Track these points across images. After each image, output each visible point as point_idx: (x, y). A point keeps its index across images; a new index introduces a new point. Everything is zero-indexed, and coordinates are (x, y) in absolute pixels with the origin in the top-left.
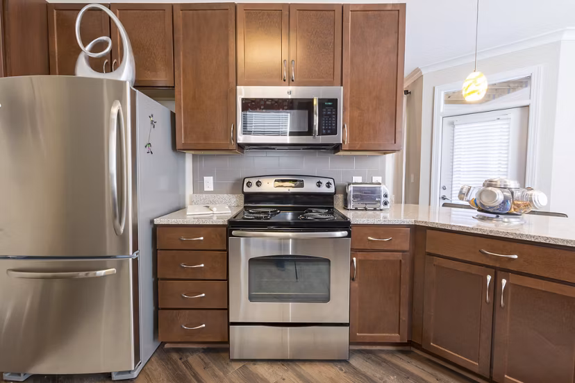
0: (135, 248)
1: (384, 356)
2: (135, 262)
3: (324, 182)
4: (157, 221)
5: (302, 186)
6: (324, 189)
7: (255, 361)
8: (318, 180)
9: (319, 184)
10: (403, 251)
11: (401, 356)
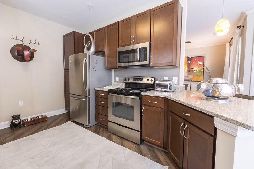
0: (89, 94)
1: (155, 150)
2: (89, 98)
3: (150, 79)
4: (96, 89)
5: (142, 80)
6: (150, 82)
7: (114, 134)
8: (147, 78)
9: (148, 80)
10: (162, 108)
11: (162, 153)
